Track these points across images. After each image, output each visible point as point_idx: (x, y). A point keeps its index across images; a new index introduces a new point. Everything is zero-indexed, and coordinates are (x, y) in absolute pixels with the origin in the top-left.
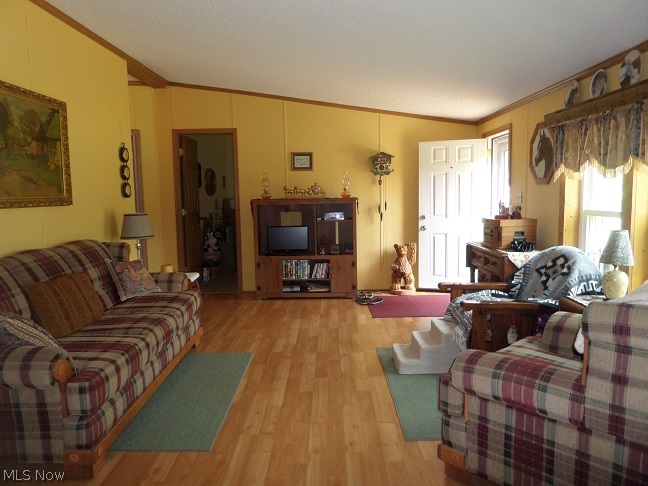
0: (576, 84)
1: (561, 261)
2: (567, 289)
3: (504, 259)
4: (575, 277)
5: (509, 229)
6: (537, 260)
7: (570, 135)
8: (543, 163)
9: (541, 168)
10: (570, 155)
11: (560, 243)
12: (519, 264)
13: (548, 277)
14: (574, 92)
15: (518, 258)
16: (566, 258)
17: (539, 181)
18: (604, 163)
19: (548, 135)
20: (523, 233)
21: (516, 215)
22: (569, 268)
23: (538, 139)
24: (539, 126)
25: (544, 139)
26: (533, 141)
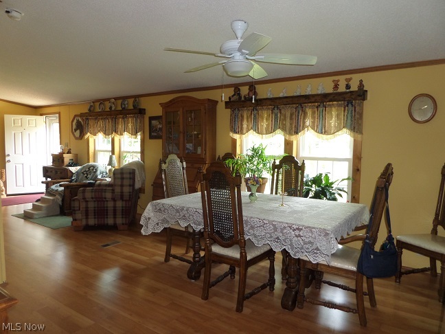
0: (92, 104)
1: (92, 168)
2: (97, 176)
3: (67, 170)
4: (98, 172)
5: (67, 158)
6: (81, 169)
7: (91, 122)
8: (78, 131)
9: (77, 133)
10: (92, 130)
11: (89, 162)
12: (74, 172)
13: (87, 175)
14: (91, 106)
15: (73, 169)
16: (94, 167)
17: (76, 138)
18: (105, 134)
19: (80, 120)
20: (72, 160)
21: (69, 152)
22: (96, 170)
23: (75, 121)
24: (75, 116)
25: (78, 121)
26: (73, 121)
